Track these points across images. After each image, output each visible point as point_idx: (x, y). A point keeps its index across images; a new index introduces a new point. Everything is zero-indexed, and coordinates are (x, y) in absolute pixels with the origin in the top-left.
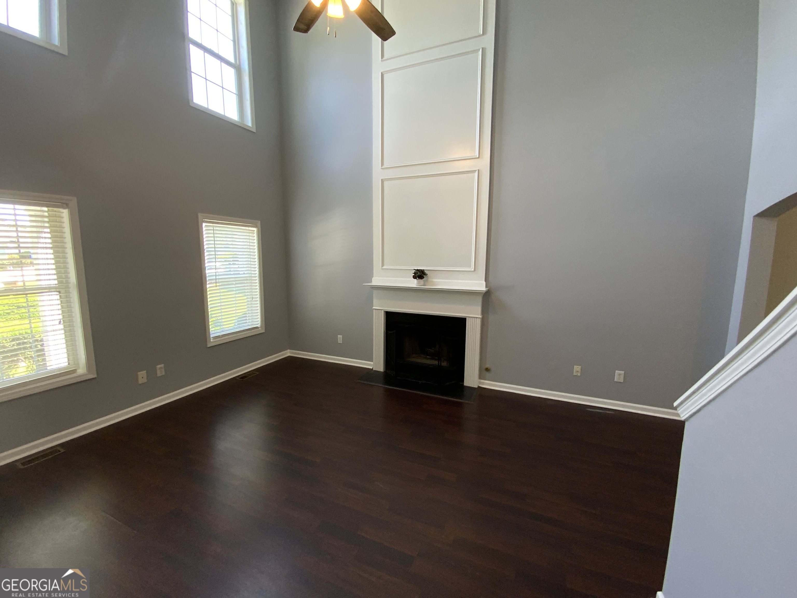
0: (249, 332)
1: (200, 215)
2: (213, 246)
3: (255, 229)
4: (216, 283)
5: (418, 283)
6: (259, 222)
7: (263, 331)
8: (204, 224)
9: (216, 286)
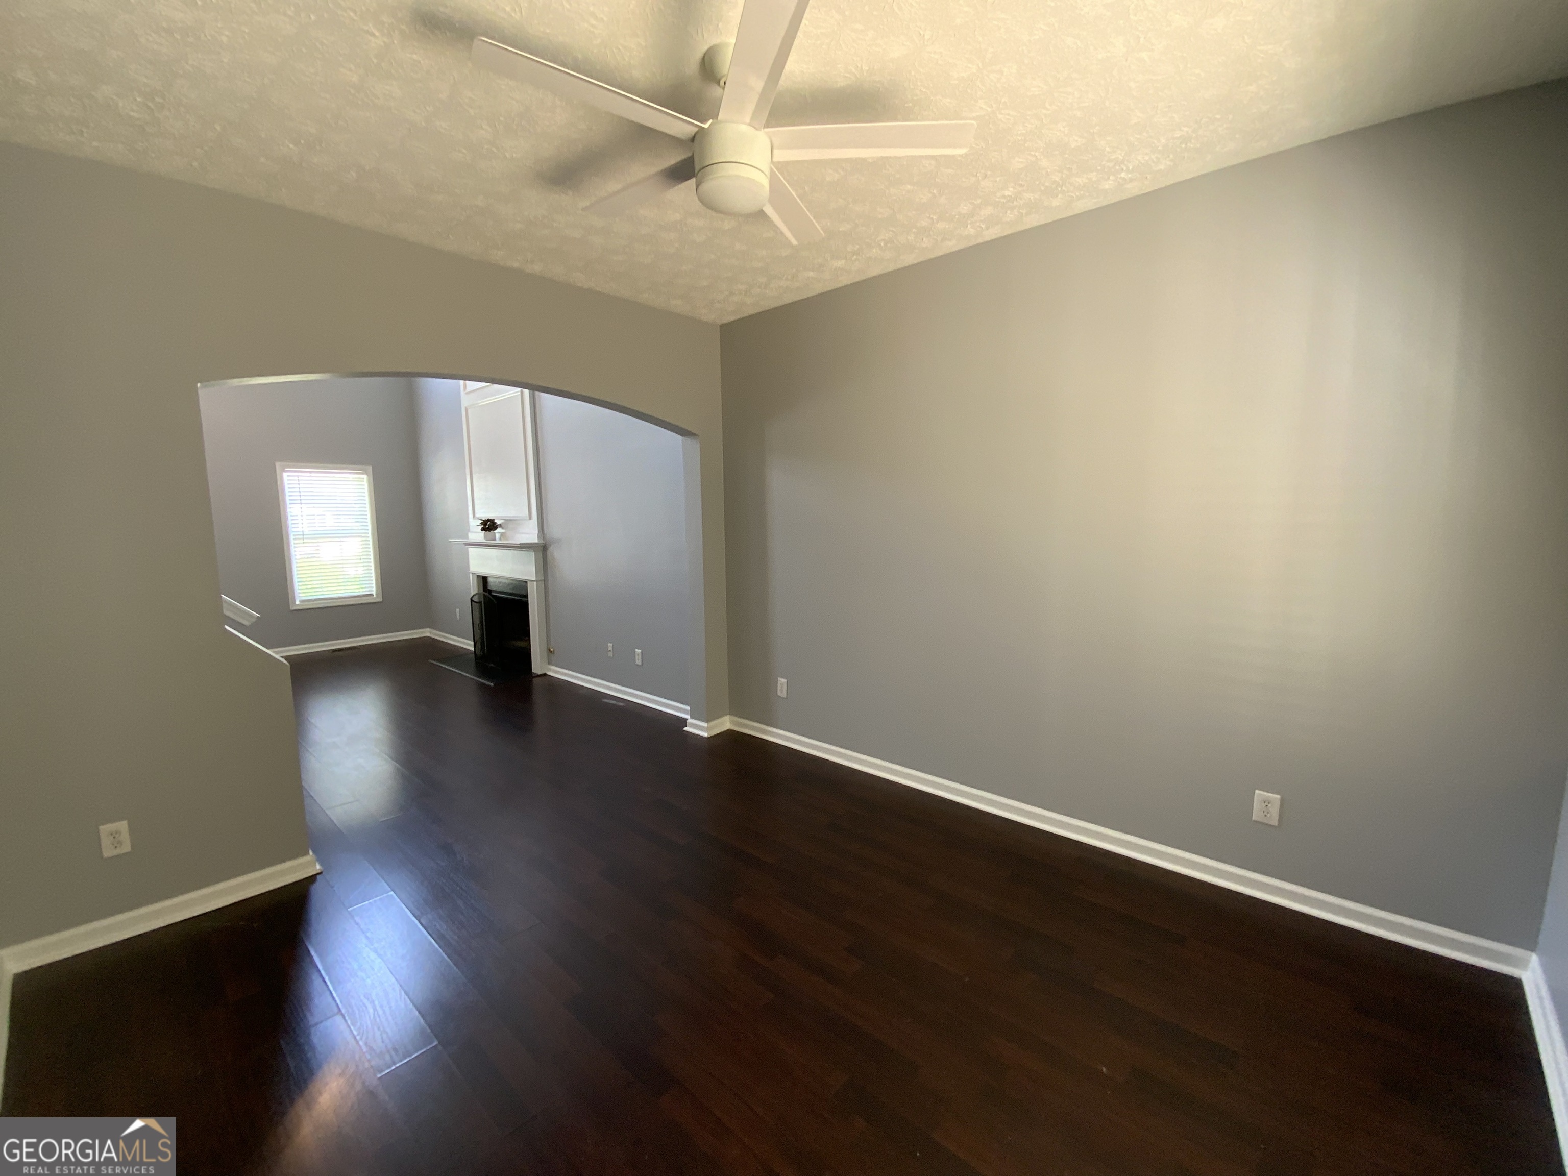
0: (358, 598)
1: (278, 464)
2: (298, 494)
3: (365, 477)
4: (303, 539)
5: (485, 537)
6: (370, 468)
7: (380, 600)
8: (285, 475)
9: (304, 543)
